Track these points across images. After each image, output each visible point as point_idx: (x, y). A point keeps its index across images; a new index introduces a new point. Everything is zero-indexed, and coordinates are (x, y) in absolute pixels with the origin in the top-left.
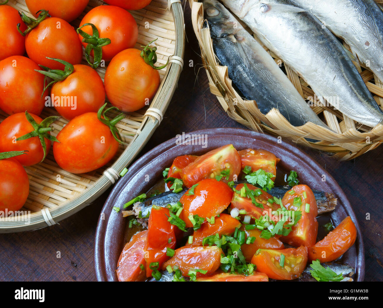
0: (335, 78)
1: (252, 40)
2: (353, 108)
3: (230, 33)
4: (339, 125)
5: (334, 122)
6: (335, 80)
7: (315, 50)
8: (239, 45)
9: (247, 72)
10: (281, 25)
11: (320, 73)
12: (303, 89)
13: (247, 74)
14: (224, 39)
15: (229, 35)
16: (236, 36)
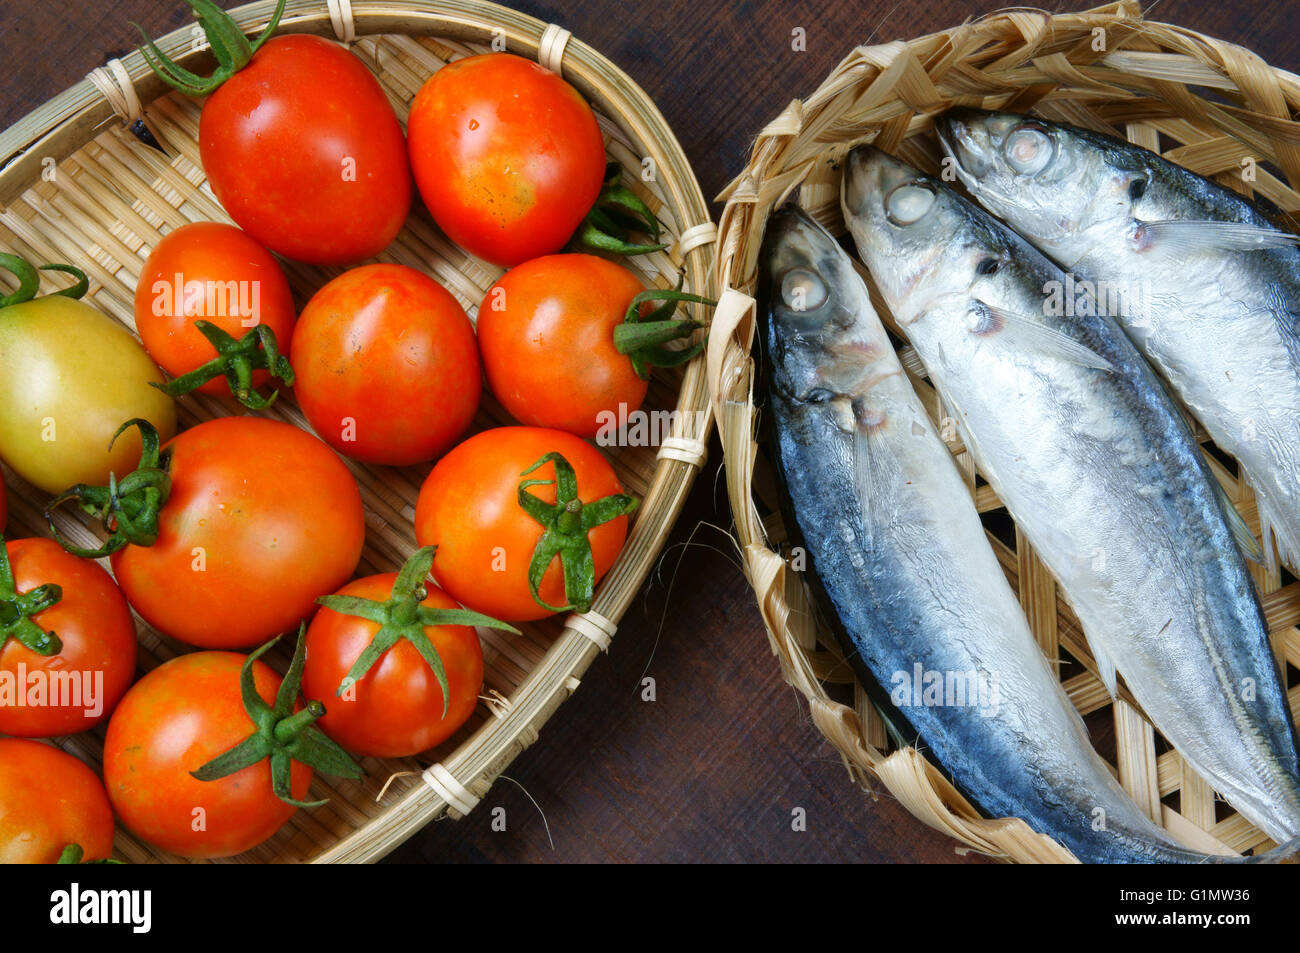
0: (1166, 625)
1: (914, 424)
2: (1208, 743)
3: (840, 392)
4: (1158, 763)
5: (1142, 750)
6: (1165, 634)
7: (1120, 514)
8: (859, 439)
9: (864, 551)
10: (1021, 395)
11: (1117, 598)
12: (1058, 613)
13: (863, 557)
14: (816, 412)
15: (835, 397)
16: (857, 407)
